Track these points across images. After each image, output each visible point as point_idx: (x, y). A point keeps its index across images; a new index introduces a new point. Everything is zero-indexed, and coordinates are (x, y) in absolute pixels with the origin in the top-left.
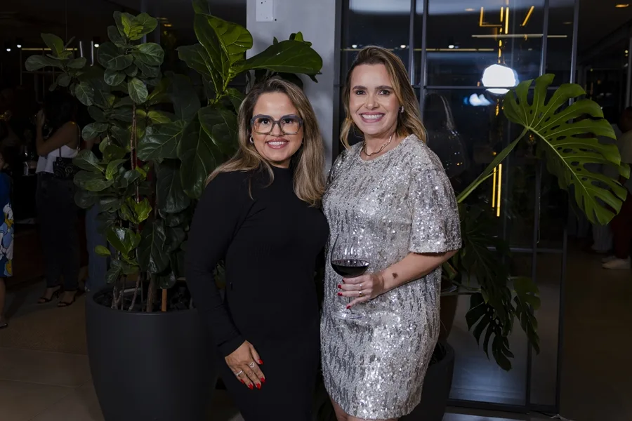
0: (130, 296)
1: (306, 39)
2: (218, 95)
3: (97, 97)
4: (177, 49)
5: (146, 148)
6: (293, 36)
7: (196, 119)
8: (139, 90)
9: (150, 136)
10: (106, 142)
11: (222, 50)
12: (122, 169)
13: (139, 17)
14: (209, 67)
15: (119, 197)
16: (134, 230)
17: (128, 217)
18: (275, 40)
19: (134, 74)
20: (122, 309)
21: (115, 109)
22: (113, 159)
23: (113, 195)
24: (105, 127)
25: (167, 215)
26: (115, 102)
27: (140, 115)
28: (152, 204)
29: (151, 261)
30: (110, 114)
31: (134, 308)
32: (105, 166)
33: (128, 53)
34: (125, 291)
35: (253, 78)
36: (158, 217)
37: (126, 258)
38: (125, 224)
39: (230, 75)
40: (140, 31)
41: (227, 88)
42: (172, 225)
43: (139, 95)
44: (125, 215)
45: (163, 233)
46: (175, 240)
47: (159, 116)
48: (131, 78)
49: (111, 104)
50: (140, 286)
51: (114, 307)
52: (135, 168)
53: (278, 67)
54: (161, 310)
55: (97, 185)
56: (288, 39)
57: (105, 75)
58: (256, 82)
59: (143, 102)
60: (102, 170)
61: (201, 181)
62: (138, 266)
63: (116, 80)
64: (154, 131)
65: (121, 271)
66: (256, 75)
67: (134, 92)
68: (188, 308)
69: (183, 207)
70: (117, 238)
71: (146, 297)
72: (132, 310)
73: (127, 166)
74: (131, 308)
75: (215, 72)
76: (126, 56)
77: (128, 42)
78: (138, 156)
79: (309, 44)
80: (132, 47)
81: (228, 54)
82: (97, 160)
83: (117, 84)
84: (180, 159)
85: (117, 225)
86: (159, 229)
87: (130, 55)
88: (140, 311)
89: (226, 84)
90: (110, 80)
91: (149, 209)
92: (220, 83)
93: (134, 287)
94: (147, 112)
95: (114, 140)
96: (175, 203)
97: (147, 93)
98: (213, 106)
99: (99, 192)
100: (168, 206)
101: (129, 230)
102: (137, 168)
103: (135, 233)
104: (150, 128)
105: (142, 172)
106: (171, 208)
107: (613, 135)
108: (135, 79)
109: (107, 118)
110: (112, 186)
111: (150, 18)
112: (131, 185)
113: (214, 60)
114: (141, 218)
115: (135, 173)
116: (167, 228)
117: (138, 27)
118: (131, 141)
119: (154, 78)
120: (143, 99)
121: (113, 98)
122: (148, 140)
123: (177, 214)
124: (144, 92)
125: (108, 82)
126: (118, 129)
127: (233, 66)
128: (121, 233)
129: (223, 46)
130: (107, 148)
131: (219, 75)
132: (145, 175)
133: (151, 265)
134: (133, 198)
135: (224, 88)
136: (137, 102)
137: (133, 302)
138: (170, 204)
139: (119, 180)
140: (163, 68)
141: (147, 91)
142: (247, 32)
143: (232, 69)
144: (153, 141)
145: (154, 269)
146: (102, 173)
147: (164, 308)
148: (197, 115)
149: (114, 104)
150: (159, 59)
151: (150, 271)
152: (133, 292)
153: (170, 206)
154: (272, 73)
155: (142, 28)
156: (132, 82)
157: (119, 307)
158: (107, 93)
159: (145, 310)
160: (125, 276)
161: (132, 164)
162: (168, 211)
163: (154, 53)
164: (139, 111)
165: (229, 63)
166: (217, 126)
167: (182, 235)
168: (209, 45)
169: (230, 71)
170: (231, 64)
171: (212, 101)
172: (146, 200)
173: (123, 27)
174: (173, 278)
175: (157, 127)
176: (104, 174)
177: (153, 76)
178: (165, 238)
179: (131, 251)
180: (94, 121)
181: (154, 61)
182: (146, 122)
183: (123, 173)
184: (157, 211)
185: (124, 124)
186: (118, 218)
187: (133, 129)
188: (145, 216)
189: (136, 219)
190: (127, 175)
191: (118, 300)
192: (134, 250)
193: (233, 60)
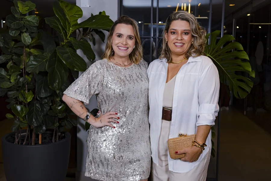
0: (24, 136)
1: (107, 14)
2: (65, 40)
3: (6, 42)
4: (45, 19)
5: (30, 67)
6: (100, 13)
7: (55, 52)
8: (27, 38)
9: (33, 60)
10: (10, 64)
11: (67, 19)
12: (19, 77)
13: (26, 3)
14: (60, 27)
15: (17, 90)
16: (25, 106)
17: (22, 99)
18: (92, 15)
19: (24, 30)
20: (20, 144)
21: (15, 48)
22: (14, 72)
23: (14, 89)
24: (9, 57)
25: (41, 98)
26: (15, 44)
27: (27, 51)
28: (34, 93)
29: (34, 120)
30: (12, 51)
31: (26, 142)
32: (10, 76)
33: (21, 20)
34: (22, 134)
35: (82, 33)
36: (37, 99)
37: (21, 119)
38: (21, 103)
39: (71, 31)
40: (27, 9)
41: (69, 37)
42: (43, 103)
43: (27, 41)
44: (21, 99)
45: (39, 107)
46: (45, 110)
47: (36, 51)
48: (23, 33)
49: (12, 45)
50: (28, 132)
51: (16, 143)
52: (25, 76)
53: (94, 27)
54: (39, 143)
55: (6, 85)
56: (98, 14)
57: (10, 31)
58: (83, 34)
59: (29, 44)
60: (8, 77)
61: (57, 82)
62: (28, 123)
63: (15, 33)
64: (34, 58)
65: (19, 126)
66: (83, 31)
67: (24, 39)
68: (52, 142)
69: (49, 95)
70: (17, 110)
71: (31, 137)
72: (25, 144)
73: (21, 75)
74: (24, 143)
75: (63, 29)
76: (20, 22)
77: (21, 15)
78: (27, 70)
79: (109, 16)
80: (23, 17)
81: (70, 21)
82: (6, 73)
83: (16, 35)
84: (48, 71)
85: (17, 104)
86: (37, 105)
87: (22, 21)
88: (28, 144)
89: (69, 35)
90: (12, 33)
91: (32, 96)
92: (66, 35)
93: (26, 132)
94: (30, 49)
95: (14, 63)
96: (45, 92)
97: (31, 40)
98: (63, 46)
99: (7, 88)
100: (42, 94)
101: (22, 106)
102: (26, 76)
103: (26, 107)
104: (32, 57)
105: (29, 78)
106: (43, 95)
107: (247, 58)
108: (24, 33)
109: (10, 52)
110: (14, 85)
111: (32, 3)
112: (24, 85)
113: (63, 23)
114: (29, 100)
115: (25, 79)
116: (41, 105)
117: (26, 8)
118: (23, 63)
119: (34, 33)
120: (28, 42)
121: (14, 43)
122: (31, 62)
123: (46, 98)
124: (29, 39)
125: (11, 34)
126: (16, 57)
127: (72, 26)
128: (19, 108)
129: (67, 17)
130: (11, 67)
131: (66, 31)
132: (30, 79)
133: (34, 122)
134: (25, 90)
135: (68, 37)
136: (26, 44)
137: (25, 140)
138: (43, 93)
139: (17, 82)
140: (39, 28)
141: (31, 39)
142: (80, 9)
143: (72, 28)
144: (34, 63)
145: (35, 125)
146: (9, 79)
147: (40, 142)
148: (55, 50)
149: (14, 46)
150: (37, 23)
151: (33, 125)
152: (26, 135)
153: (43, 94)
154: (91, 30)
155: (28, 8)
156: (23, 34)
157: (18, 142)
158: (10, 40)
159: (31, 144)
160: (21, 128)
161: (24, 74)
162: (42, 96)
163: (34, 20)
164: (26, 49)
165: (70, 25)
166: (66, 55)
167: (49, 108)
168: (60, 17)
169: (71, 29)
170: (71, 26)
171: (62, 43)
172: (31, 92)
173: (18, 7)
174: (44, 128)
175: (35, 56)
176: (10, 79)
177: (34, 32)
178: (40, 109)
179: (24, 116)
180: (4, 54)
181: (34, 24)
182: (30, 54)
183: (19, 79)
184: (36, 96)
185: (19, 55)
186: (17, 100)
187: (24, 57)
188: (30, 99)
189: (26, 101)
190: (21, 80)
191: (18, 139)
192: (25, 116)
193: (72, 24)
